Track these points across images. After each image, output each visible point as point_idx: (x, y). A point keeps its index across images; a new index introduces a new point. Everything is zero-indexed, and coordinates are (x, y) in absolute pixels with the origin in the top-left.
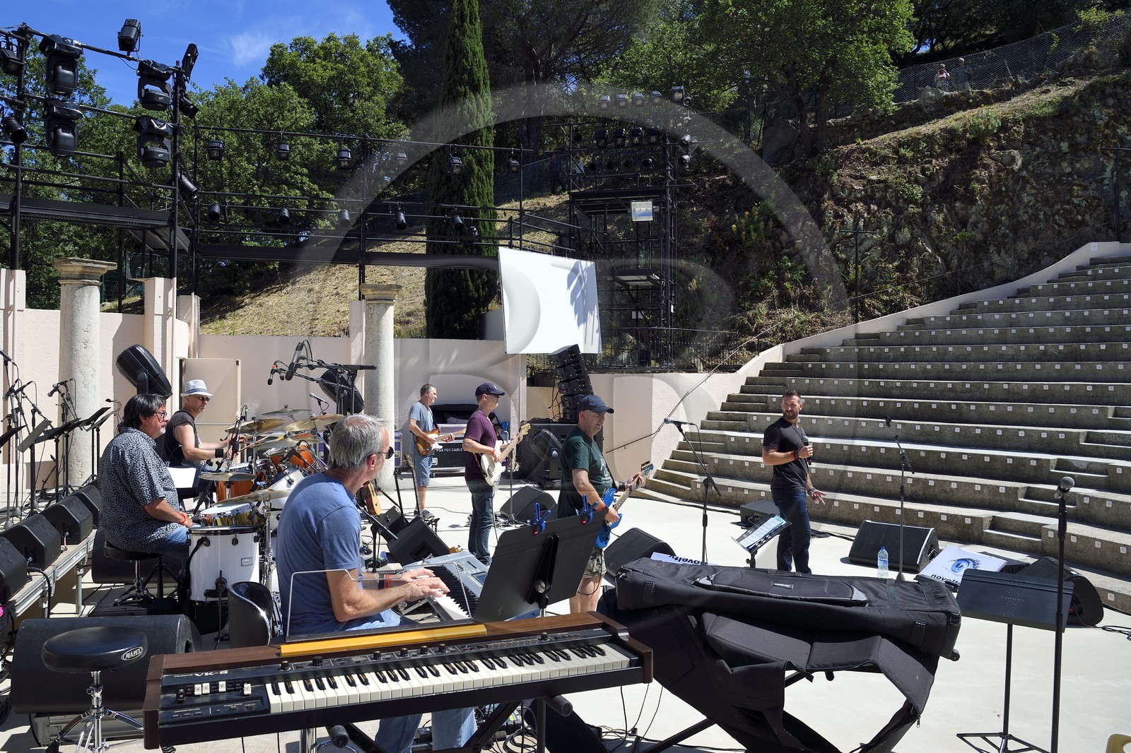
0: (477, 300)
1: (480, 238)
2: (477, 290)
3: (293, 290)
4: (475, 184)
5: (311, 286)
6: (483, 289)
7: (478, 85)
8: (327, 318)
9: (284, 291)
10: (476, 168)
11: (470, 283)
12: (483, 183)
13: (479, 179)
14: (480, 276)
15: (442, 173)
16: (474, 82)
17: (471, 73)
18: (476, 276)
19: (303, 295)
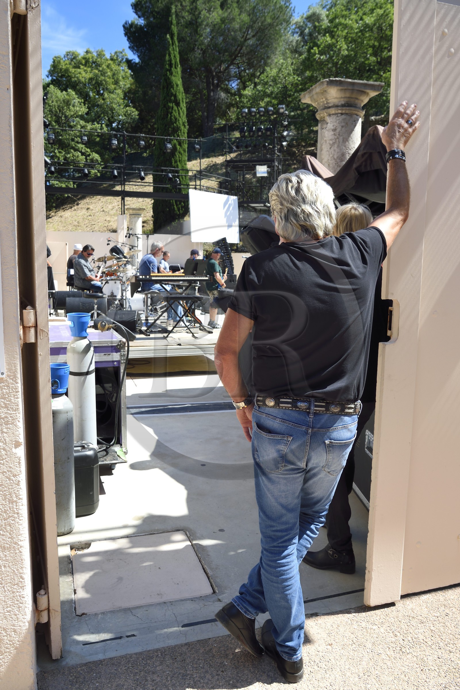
0: (179, 215)
1: (180, 184)
2: (179, 210)
3: (78, 208)
4: (177, 156)
5: (87, 206)
6: (182, 209)
7: (179, 103)
8: (100, 224)
9: (73, 209)
10: (178, 147)
11: (175, 207)
12: (182, 155)
13: (180, 152)
14: (180, 203)
15: (161, 149)
16: (177, 100)
17: (175, 96)
18: (178, 203)
19: (84, 211)
